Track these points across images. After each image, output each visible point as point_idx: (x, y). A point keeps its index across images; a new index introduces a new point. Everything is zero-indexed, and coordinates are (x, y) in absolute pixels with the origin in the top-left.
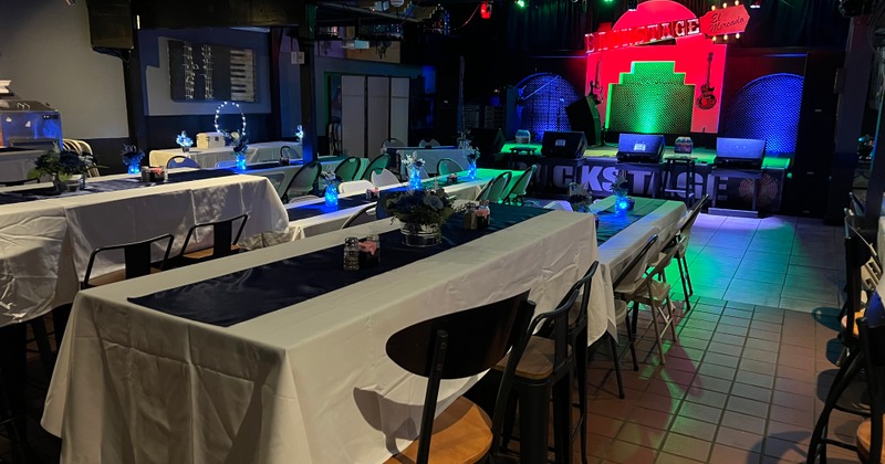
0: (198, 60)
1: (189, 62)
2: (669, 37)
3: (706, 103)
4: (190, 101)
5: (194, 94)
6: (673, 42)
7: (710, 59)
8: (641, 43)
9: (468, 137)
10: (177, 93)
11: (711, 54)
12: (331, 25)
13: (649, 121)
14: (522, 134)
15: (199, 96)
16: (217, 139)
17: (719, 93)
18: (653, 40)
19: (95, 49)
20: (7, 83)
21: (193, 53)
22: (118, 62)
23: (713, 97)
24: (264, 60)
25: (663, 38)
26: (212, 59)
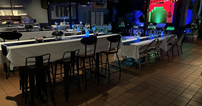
0: (61, 9)
1: (59, 10)
2: (162, 1)
3: (170, 16)
4: (60, 17)
5: (60, 15)
6: (163, 2)
7: (171, 6)
8: (156, 3)
9: (110, 23)
10: (57, 15)
11: (171, 5)
12: (88, 2)
13: (158, 20)
14: (122, 23)
15: (61, 16)
16: (64, 23)
17: (172, 14)
18: (159, 2)
19: (42, 8)
20: (27, 14)
21: (60, 8)
22: (46, 10)
23: (171, 15)
24: (75, 9)
25: (161, 2)
26: (64, 9)
